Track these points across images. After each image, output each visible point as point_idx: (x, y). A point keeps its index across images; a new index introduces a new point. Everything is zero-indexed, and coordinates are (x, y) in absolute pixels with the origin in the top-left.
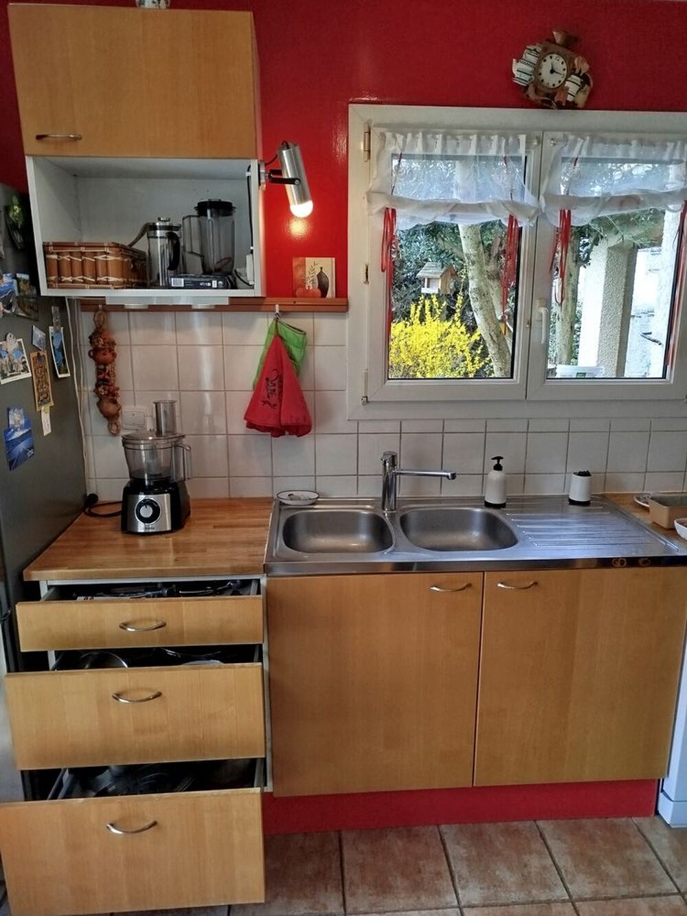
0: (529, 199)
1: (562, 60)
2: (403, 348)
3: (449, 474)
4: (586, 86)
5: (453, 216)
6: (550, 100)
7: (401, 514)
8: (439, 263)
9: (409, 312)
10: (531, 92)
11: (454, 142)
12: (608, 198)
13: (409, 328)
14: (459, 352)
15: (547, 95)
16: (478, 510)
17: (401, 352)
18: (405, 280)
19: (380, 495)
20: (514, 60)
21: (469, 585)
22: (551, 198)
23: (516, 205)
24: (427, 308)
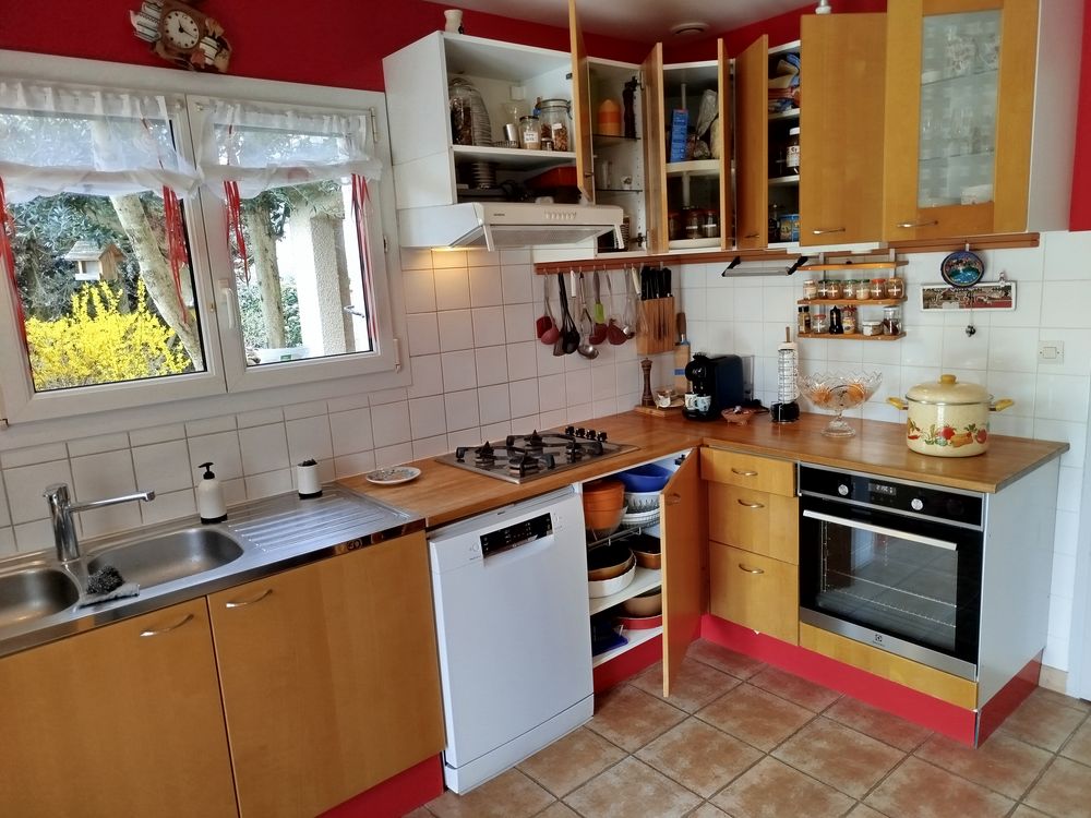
0: (184, 168)
1: (190, 19)
2: (71, 354)
3: (145, 495)
4: (224, 50)
5: (88, 187)
6: (184, 60)
7: (88, 560)
8: (95, 243)
9: (71, 306)
10: (159, 48)
11: (71, 98)
12: (274, 170)
13: (75, 327)
14: (154, 351)
15: (181, 55)
16: (193, 531)
17: (69, 359)
18: (57, 264)
19: (52, 543)
20: (131, 12)
21: (191, 617)
22: (211, 168)
23: (168, 175)
24: (96, 299)
